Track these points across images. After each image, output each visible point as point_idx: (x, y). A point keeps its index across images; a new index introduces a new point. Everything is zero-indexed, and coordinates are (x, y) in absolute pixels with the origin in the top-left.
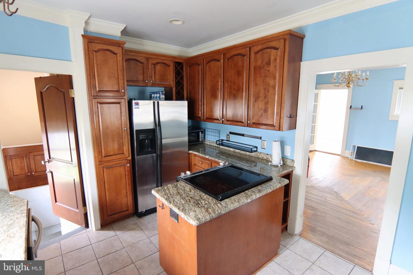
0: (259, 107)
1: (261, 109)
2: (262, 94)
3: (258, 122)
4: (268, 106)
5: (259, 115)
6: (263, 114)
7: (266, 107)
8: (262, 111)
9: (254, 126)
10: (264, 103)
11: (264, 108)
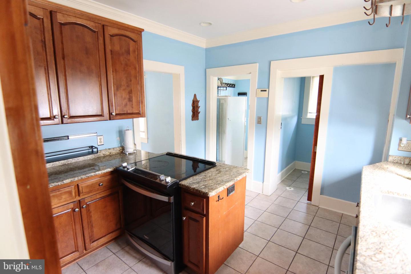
0: (122, 97)
1: (125, 99)
2: (124, 82)
3: (123, 113)
4: (132, 95)
5: (124, 104)
6: (128, 103)
7: (130, 96)
8: (126, 100)
9: (118, 117)
10: (127, 92)
11: (128, 97)
